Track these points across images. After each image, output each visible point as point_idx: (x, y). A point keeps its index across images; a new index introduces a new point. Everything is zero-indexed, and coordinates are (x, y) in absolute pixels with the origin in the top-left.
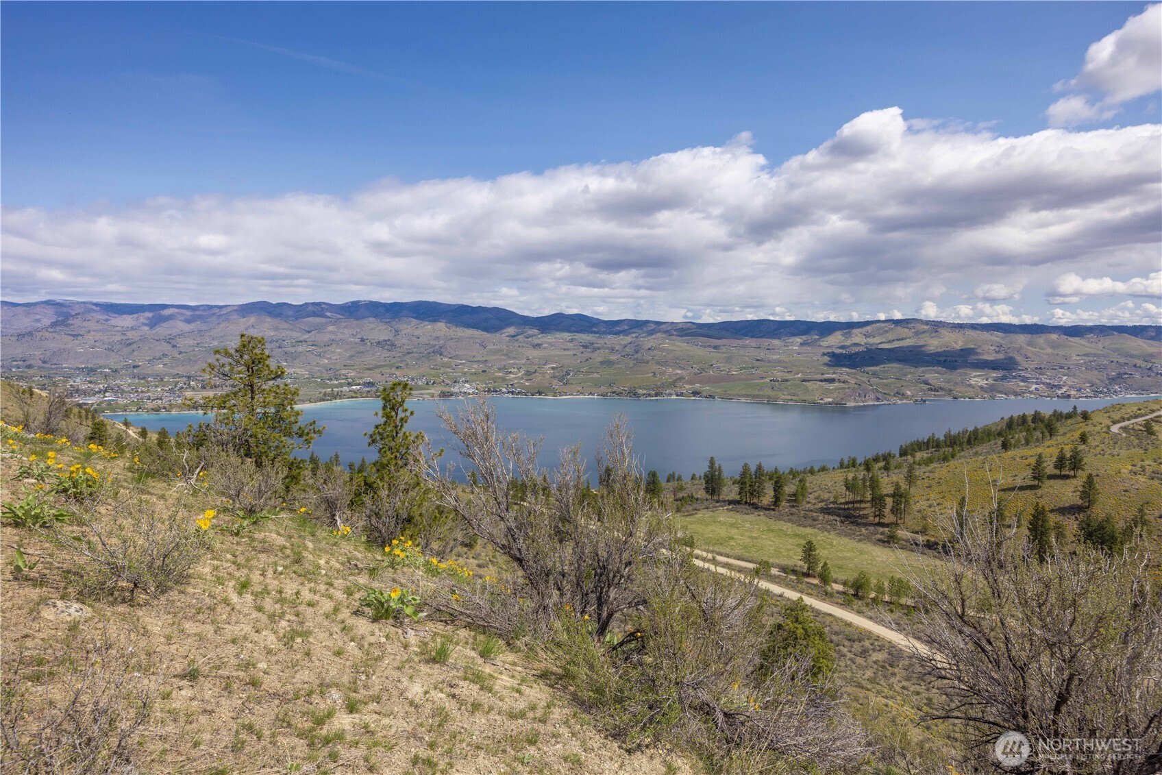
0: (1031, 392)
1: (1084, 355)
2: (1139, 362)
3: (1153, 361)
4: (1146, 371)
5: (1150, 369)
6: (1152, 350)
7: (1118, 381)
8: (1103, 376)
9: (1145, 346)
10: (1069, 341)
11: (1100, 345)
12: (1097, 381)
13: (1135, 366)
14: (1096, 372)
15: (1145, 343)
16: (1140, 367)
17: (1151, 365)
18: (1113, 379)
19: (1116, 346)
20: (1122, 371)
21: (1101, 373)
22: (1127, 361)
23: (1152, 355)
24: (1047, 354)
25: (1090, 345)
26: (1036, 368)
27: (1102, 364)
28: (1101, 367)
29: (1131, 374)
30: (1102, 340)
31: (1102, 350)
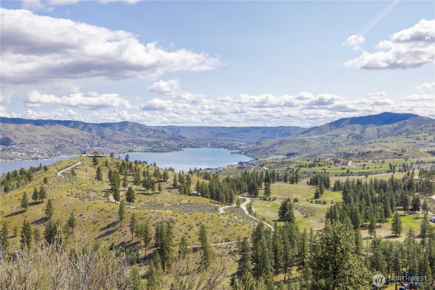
0: (18, 157)
1: (44, 136)
2: (68, 139)
3: (73, 138)
4: (70, 144)
5: (72, 142)
6: (72, 133)
7: (60, 149)
8: (53, 147)
9: (69, 131)
10: (36, 128)
11: (50, 131)
12: (50, 150)
13: (66, 141)
14: (49, 145)
15: (69, 129)
16: (68, 141)
17: (72, 140)
18: (57, 148)
19: (57, 131)
20: (61, 144)
21: (52, 145)
22: (62, 139)
23: (72, 136)
24: (26, 135)
25: (46, 130)
26: (20, 143)
27: (52, 140)
28: (52, 142)
29: (64, 145)
30: (51, 128)
31: (51, 133)
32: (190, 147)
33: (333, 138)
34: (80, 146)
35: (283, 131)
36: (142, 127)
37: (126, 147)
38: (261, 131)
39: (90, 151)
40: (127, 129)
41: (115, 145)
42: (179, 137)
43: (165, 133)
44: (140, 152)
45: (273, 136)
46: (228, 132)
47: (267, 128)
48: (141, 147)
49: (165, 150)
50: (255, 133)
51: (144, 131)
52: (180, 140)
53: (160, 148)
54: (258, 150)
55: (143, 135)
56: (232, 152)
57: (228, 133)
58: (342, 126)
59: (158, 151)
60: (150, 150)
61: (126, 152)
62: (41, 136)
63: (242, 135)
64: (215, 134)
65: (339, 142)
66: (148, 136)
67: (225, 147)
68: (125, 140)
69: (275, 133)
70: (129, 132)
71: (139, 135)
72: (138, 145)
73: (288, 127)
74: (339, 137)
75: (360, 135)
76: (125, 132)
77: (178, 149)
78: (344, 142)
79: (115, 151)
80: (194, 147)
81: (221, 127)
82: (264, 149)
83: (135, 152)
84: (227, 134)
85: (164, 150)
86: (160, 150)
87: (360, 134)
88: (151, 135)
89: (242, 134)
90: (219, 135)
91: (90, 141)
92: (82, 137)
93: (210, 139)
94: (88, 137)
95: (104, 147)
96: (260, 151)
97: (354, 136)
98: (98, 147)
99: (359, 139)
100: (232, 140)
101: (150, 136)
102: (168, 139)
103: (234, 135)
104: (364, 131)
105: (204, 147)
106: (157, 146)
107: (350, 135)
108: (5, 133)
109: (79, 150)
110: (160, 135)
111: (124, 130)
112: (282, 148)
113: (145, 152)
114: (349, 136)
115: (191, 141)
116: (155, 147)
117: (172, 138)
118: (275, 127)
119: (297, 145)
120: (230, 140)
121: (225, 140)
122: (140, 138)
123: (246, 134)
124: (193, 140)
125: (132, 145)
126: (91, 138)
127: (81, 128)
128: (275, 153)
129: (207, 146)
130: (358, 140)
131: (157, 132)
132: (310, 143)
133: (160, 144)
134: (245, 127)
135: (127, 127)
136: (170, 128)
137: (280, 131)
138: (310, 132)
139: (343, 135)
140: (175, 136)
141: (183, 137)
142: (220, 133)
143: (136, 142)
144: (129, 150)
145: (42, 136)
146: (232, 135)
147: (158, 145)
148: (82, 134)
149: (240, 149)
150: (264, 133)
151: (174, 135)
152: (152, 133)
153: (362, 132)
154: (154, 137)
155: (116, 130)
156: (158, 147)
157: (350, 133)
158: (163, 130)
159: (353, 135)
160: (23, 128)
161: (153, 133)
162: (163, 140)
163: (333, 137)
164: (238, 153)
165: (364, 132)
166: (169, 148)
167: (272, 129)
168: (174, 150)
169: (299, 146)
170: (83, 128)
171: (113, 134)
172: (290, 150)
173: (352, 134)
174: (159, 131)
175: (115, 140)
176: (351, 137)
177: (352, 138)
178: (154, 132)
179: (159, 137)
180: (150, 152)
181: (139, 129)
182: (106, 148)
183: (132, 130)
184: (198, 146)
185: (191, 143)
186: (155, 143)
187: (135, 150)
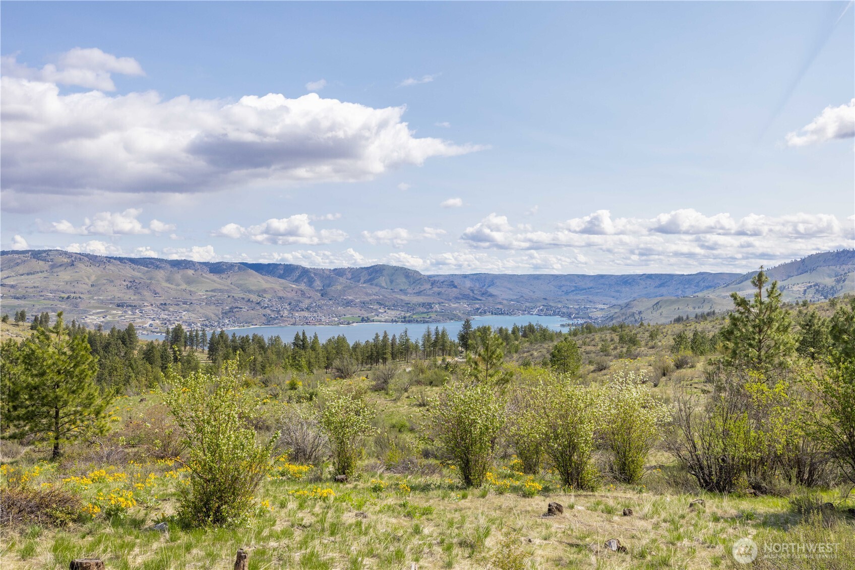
0: (144, 329)
1: (212, 291)
2: (254, 298)
3: (265, 295)
4: (253, 305)
5: (258, 303)
6: (265, 285)
7: (230, 314)
8: (218, 310)
9: (263, 282)
10: (203, 277)
11: (229, 282)
12: (213, 316)
13: (249, 300)
14: (213, 307)
15: (263, 279)
16: (252, 301)
17: (261, 299)
18: (226, 313)
19: (241, 282)
20: (236, 305)
21: (218, 308)
22: (244, 296)
23: (265, 291)
24: (178, 290)
25: (220, 281)
26: (162, 304)
27: (220, 299)
28: (220, 302)
29: (240, 308)
30: (231, 276)
31: (228, 286)
32: (492, 314)
34: (271, 310)
35: (704, 282)
36: (410, 274)
37: (363, 312)
38: (658, 282)
39: (285, 319)
40: (383, 281)
41: (339, 308)
42: (483, 294)
43: (455, 287)
44: (382, 322)
45: (680, 292)
46: (591, 285)
47: (671, 276)
48: (393, 312)
49: (433, 318)
50: (646, 288)
51: (414, 283)
52: (480, 300)
53: (425, 315)
54: (612, 320)
55: (410, 291)
57: (591, 288)
58: (810, 270)
59: (417, 321)
60: (405, 318)
61: (353, 322)
62: (207, 291)
63: (618, 291)
64: (564, 289)
66: (419, 293)
67: (563, 315)
68: (367, 299)
69: (686, 286)
70: (384, 284)
71: (401, 290)
72: (388, 309)
73: (715, 274)
75: (833, 287)
76: (376, 285)
77: (462, 316)
79: (336, 319)
80: (502, 314)
81: (578, 276)
82: (624, 318)
83: (374, 321)
84: (588, 289)
85: (430, 317)
86: (422, 319)
87: (834, 284)
88: (425, 290)
89: (619, 288)
90: (573, 291)
91: (295, 300)
92: (281, 294)
93: (545, 299)
94: (294, 293)
95: (315, 312)
97: (820, 289)
98: (302, 312)
100: (590, 302)
101: (422, 293)
102: (457, 298)
103: (601, 290)
104: (843, 279)
105: (523, 314)
106: (423, 310)
107: (811, 286)
108: (139, 286)
109: (264, 317)
110: (443, 291)
111: (375, 282)
112: (656, 314)
113: (393, 321)
114: (808, 288)
115: (505, 302)
116: (418, 313)
117: (465, 297)
118: (688, 275)
119: (686, 309)
120: (586, 301)
121: (576, 301)
123: (627, 289)
124: (512, 300)
125: (376, 310)
126: (300, 296)
127: (295, 278)
129: (529, 313)
131: (438, 284)
132: (715, 303)
133: (431, 308)
134: (628, 276)
135: (383, 276)
136: (475, 277)
137: (698, 283)
138: (743, 283)
139: (796, 288)
140: (475, 292)
141: (491, 295)
142: (576, 287)
143: (387, 303)
144: (363, 318)
145: (210, 291)
146: (599, 291)
147: (427, 309)
148: (284, 288)
149: (589, 317)
150: (664, 287)
151: (473, 291)
152: (428, 286)
154: (429, 295)
155: (362, 281)
156: (423, 313)
157: (812, 284)
158: (453, 282)
159: (817, 287)
160: (180, 277)
161: (431, 287)
162: (443, 301)
165: (844, 281)
166: (444, 316)
167: (681, 278)
168: (452, 319)
169: (691, 309)
170: (300, 277)
171: (345, 289)
172: (670, 317)
173: (815, 286)
174: (445, 283)
175: (345, 300)
176: (813, 290)
177: (815, 293)
178: (432, 284)
179: (439, 294)
180: (402, 322)
181: (404, 280)
182: (320, 315)
183: (392, 282)
184: (513, 311)
185: (500, 307)
186: (423, 305)
187: (376, 318)
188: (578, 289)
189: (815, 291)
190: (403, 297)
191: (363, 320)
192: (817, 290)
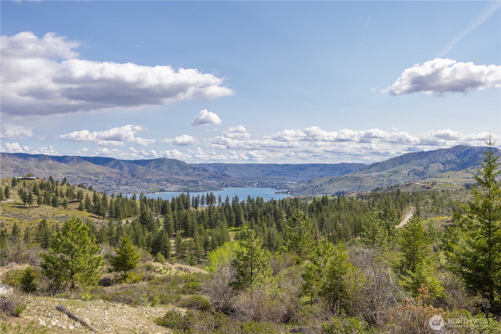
1: (66, 173)
2: (93, 177)
3: (99, 176)
4: (94, 182)
5: (96, 181)
6: (98, 170)
9: (96, 168)
10: (59, 165)
11: (75, 168)
13: (90, 179)
15: (96, 166)
16: (92, 180)
17: (97, 178)
19: (82, 168)
20: (83, 182)
22: (87, 177)
23: (98, 173)
24: (45, 173)
25: (69, 167)
27: (73, 178)
28: (73, 180)
29: (87, 184)
30: (76, 165)
31: (75, 171)
32: (232, 186)
33: (391, 175)
34: (105, 185)
35: (344, 168)
36: (180, 164)
37: (158, 186)
38: (319, 169)
39: (115, 190)
40: (164, 167)
41: (145, 184)
42: (223, 175)
43: (207, 171)
44: (172, 191)
45: (332, 174)
46: (281, 170)
47: (325, 165)
48: (176, 186)
49: (201, 189)
50: (312, 171)
51: (183, 168)
52: (223, 179)
53: (196, 188)
54: (306, 190)
55: (181, 173)
56: (277, 191)
57: (281, 172)
58: (406, 162)
59: (192, 191)
60: (184, 189)
61: (155, 192)
62: (63, 174)
63: (297, 174)
64: (266, 172)
65: (398, 179)
66: (187, 175)
67: (272, 187)
68: (159, 178)
69: (335, 171)
70: (165, 170)
71: (176, 173)
72: (172, 184)
73: (350, 164)
74: (398, 174)
75: (423, 171)
76: (161, 170)
77: (217, 188)
78: (403, 179)
79: (145, 190)
80: (237, 187)
81: (274, 165)
82: (312, 188)
83: (167, 191)
84: (280, 172)
85: (200, 189)
86: (195, 190)
87: (423, 169)
88: (190, 173)
89: (297, 172)
90: (271, 173)
91: (117, 179)
92: (108, 175)
93: (258, 178)
94: (116, 175)
95: (132, 186)
96: (307, 190)
97: (416, 172)
98: (124, 186)
99: (422, 176)
100: (284, 179)
101: (189, 175)
102: (209, 177)
103: (287, 173)
104: (428, 167)
105: (249, 187)
106: (193, 184)
107: (411, 171)
108: (22, 171)
109: (102, 189)
110: (201, 174)
111: (160, 168)
112: (331, 186)
114: (410, 172)
115: (236, 180)
116: (191, 186)
117: (214, 177)
118: (335, 164)
119: (348, 183)
120: (281, 179)
121: (276, 179)
122: (176, 177)
123: (302, 172)
124: (239, 179)
125: (165, 185)
126: (120, 176)
127: (111, 166)
128: (323, 192)
129: (252, 186)
130: (420, 177)
131: (197, 169)
132: (363, 180)
133: (198, 183)
134: (302, 165)
135: (164, 164)
136: (215, 165)
137: (341, 169)
139: (403, 172)
140: (219, 174)
141: (228, 176)
142: (272, 171)
143: (171, 181)
144: (160, 189)
145: (64, 174)
146: (286, 173)
147: (196, 184)
148: (110, 171)
149: (288, 188)
150: (322, 171)
151: (217, 173)
152: (192, 171)
153: (425, 168)
154: (193, 176)
155: (151, 167)
156: (194, 186)
157: (412, 170)
158: (205, 168)
159: (415, 171)
160: (44, 165)
161: (193, 171)
162: (202, 179)
163: (392, 173)
164: (284, 193)
165: (428, 168)
166: (206, 188)
167: (332, 166)
168: (211, 190)
169: (350, 183)
170: (114, 165)
171: (146, 172)
172: (339, 188)
174: (200, 169)
175: (146, 178)
176: (412, 173)
177: (414, 175)
178: (194, 169)
179: (199, 175)
180: (184, 191)
181: (177, 167)
182: (135, 188)
183: (169, 168)
184: (243, 185)
185: (235, 182)
186: (192, 181)
187: (167, 189)
188: (274, 173)
189: (413, 173)
190: (179, 177)
191: (160, 191)
192: (415, 173)
